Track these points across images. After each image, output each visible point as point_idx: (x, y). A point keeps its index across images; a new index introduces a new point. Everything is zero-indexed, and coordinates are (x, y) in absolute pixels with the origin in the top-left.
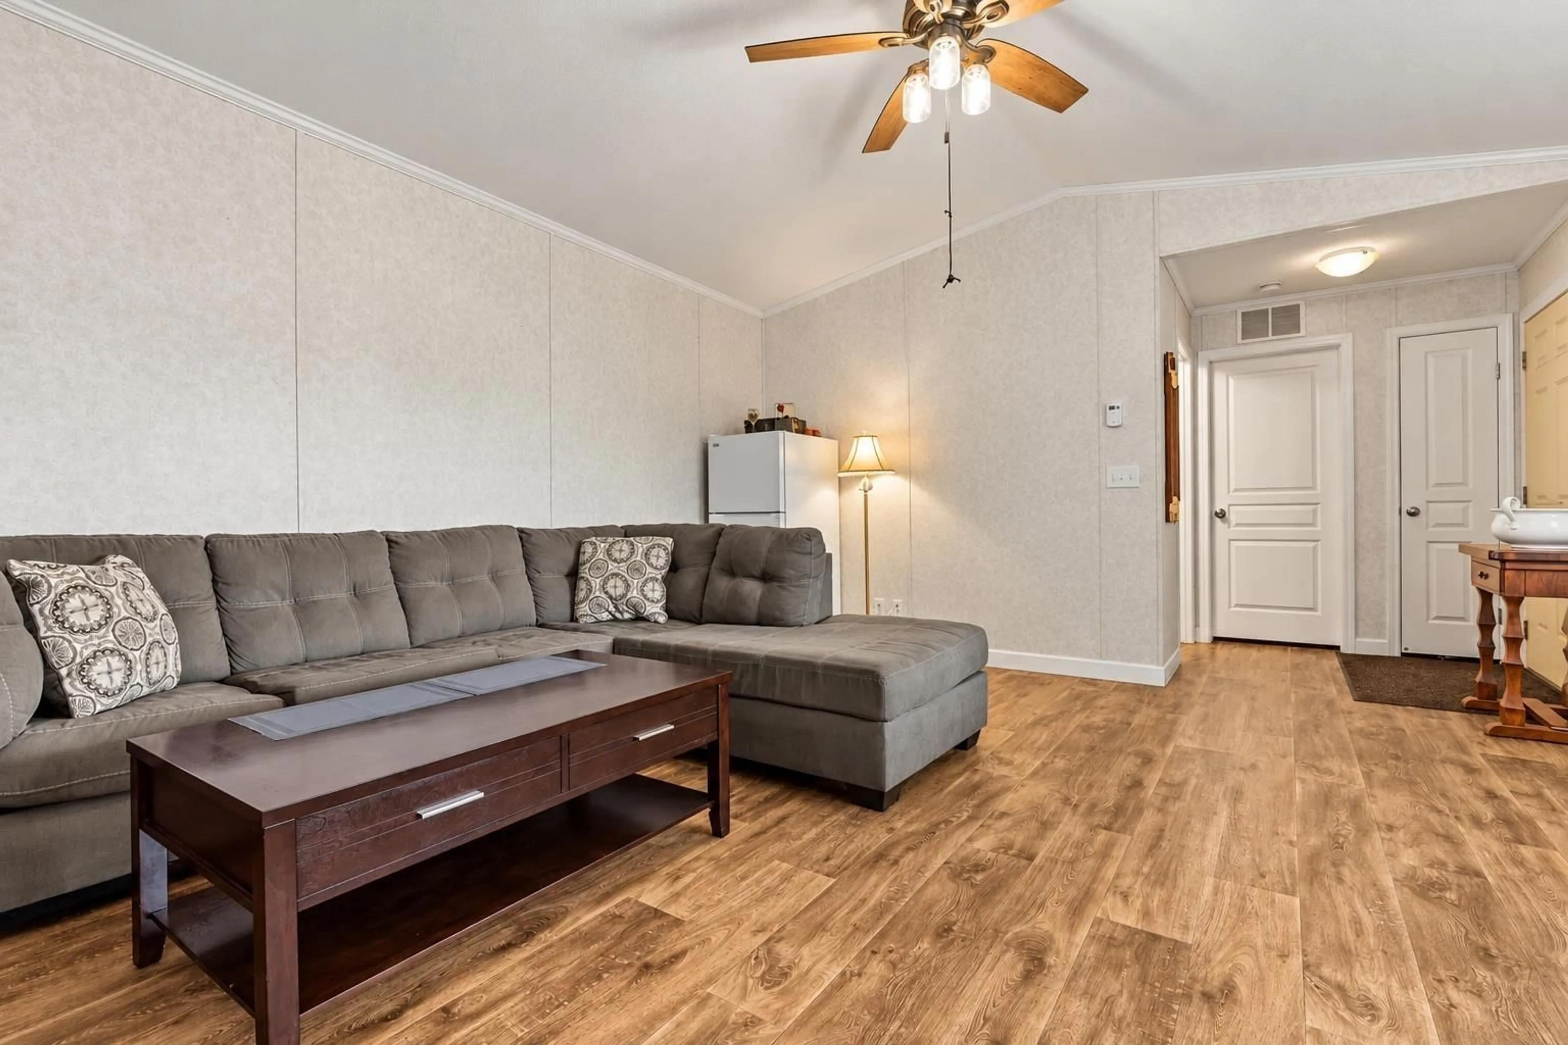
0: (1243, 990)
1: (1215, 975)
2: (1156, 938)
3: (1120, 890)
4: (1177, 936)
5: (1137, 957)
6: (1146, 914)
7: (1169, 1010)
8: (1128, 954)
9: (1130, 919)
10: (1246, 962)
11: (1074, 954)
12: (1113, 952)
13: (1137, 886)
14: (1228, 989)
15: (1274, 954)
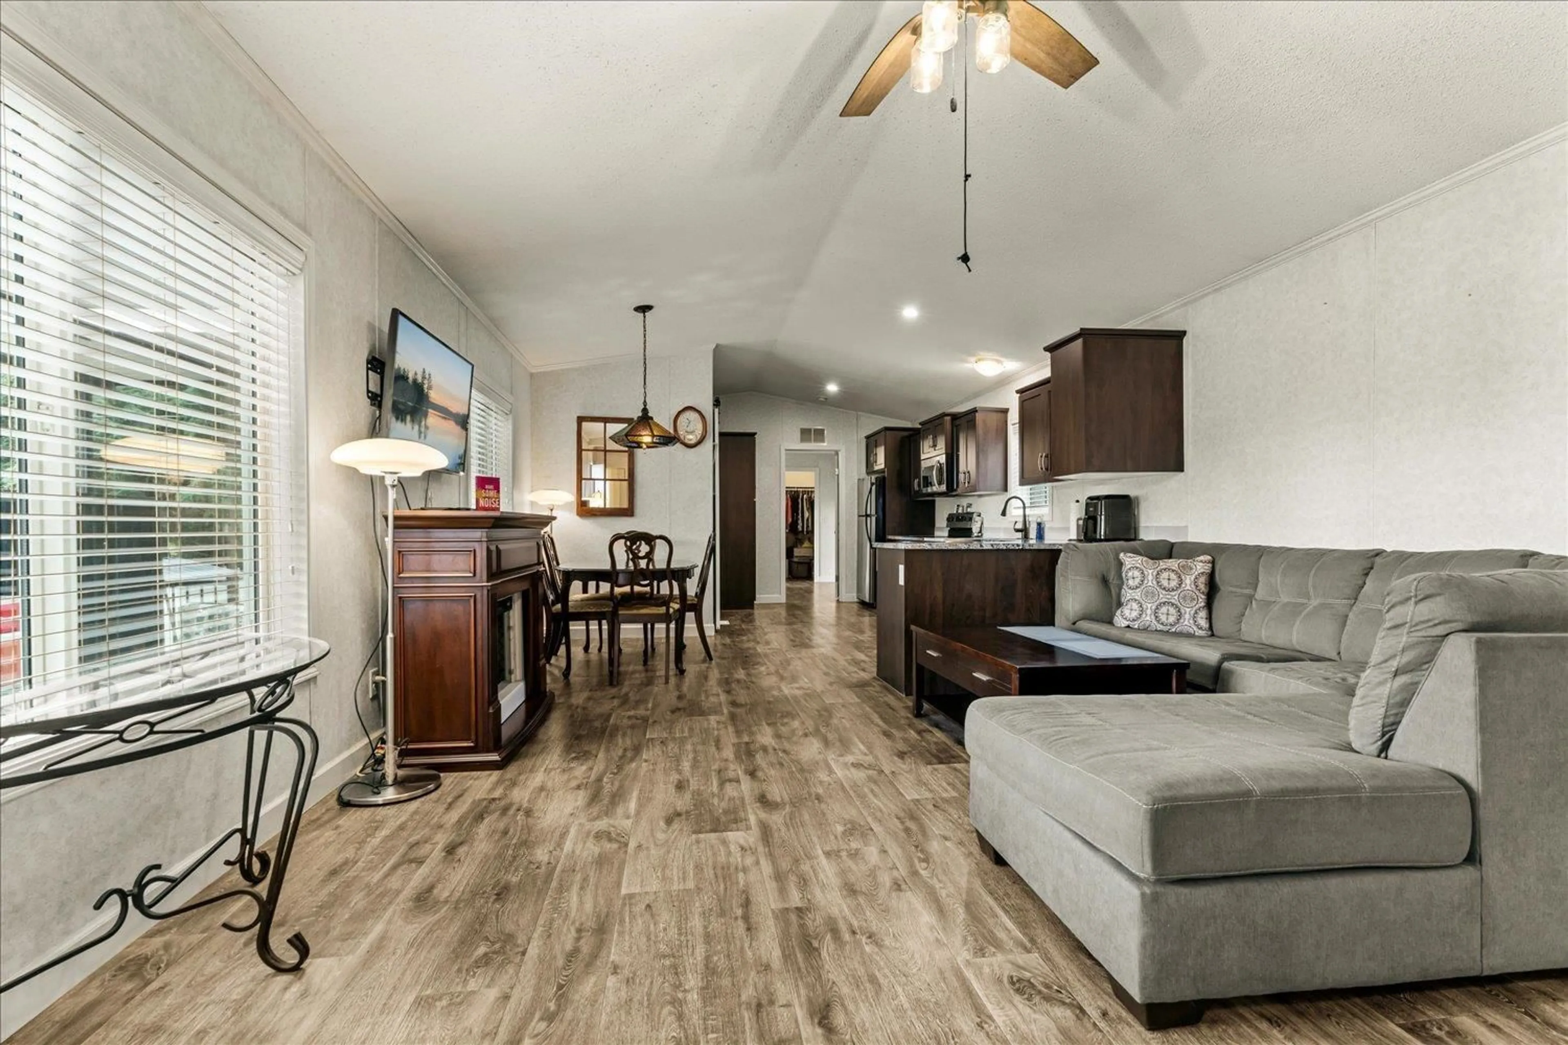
0: (662, 824)
1: (676, 826)
2: (714, 830)
3: (749, 852)
4: (702, 836)
5: (718, 820)
6: (724, 842)
7: (695, 805)
8: (723, 819)
9: (730, 835)
10: (660, 836)
11: (750, 811)
12: (732, 817)
13: (739, 860)
14: (669, 821)
15: (644, 846)
